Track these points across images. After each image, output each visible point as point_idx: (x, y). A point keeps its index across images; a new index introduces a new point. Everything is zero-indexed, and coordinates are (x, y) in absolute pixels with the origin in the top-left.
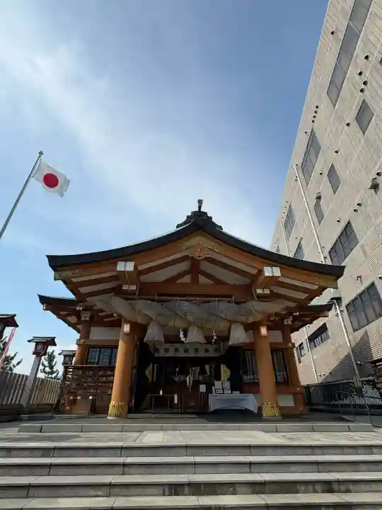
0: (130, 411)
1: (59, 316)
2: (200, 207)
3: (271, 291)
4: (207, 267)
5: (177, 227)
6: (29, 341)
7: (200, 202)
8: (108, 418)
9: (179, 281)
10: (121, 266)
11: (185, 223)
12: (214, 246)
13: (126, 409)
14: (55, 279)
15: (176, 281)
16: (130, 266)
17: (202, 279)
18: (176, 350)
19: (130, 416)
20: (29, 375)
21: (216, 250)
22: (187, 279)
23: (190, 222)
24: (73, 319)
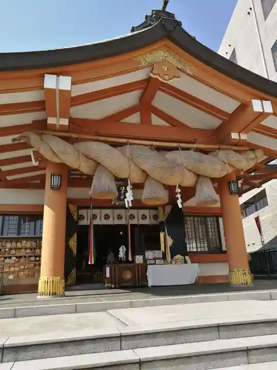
0: (67, 288)
5: (133, 30)
8: (39, 297)
12: (185, 65)
13: (62, 285)
15: (121, 119)
16: (64, 83)
17: (156, 120)
19: (67, 293)
21: (188, 71)
22: (135, 118)
23: (150, 25)
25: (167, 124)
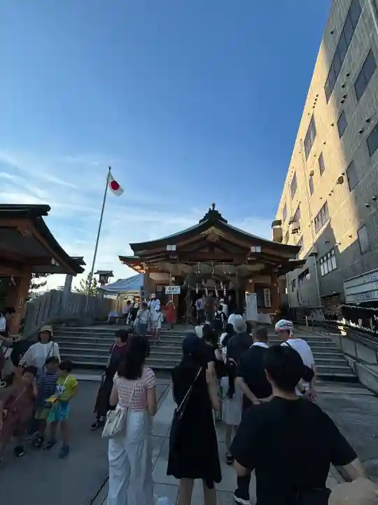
2: (213, 208)
5: (200, 222)
7: (214, 205)
9: (202, 251)
10: (169, 248)
11: (204, 219)
16: (173, 248)
17: (216, 249)
22: (206, 250)
23: (207, 219)
25: (222, 252)
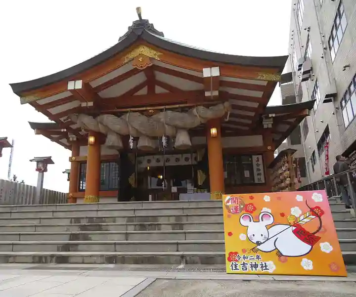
1: (53, 139)
2: (140, 15)
3: (220, 92)
4: (161, 77)
6: (31, 161)
9: (136, 94)
10: (71, 86)
11: (126, 35)
12: (155, 55)
14: (22, 104)
15: (134, 93)
16: (79, 85)
17: (159, 90)
18: (158, 161)
20: (36, 186)
22: (144, 91)
24: (64, 141)
25: (167, 91)
